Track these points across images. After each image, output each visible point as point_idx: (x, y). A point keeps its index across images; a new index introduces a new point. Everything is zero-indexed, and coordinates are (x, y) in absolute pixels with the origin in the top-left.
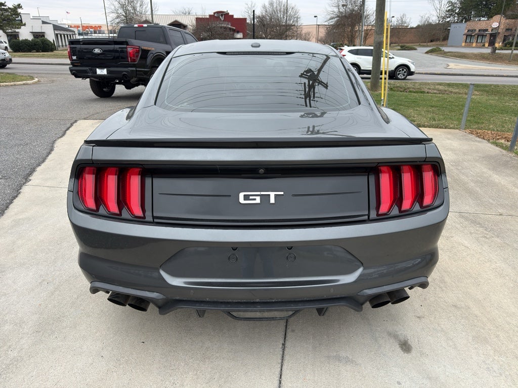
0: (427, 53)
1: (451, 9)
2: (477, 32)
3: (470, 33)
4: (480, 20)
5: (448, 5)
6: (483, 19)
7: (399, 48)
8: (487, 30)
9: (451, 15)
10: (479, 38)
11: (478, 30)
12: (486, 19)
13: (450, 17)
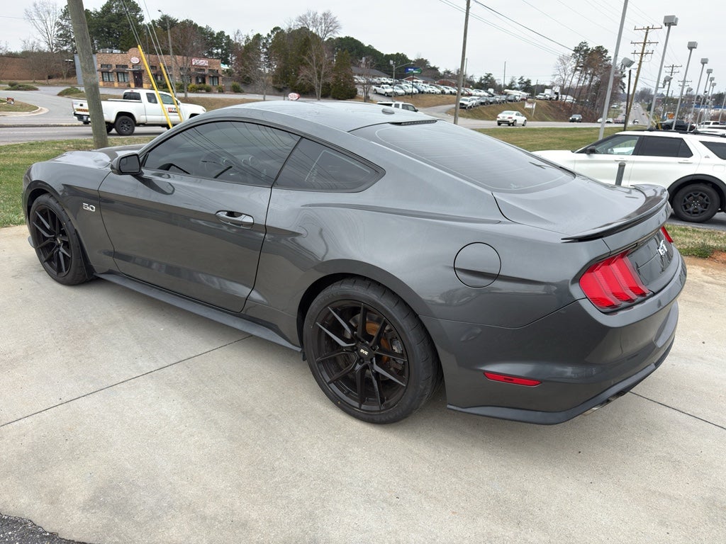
0: (60, 94)
1: (64, 35)
2: (114, 67)
3: (105, 69)
4: (112, 52)
5: (56, 29)
6: (115, 51)
7: (8, 86)
8: (126, 66)
9: (66, 42)
10: (120, 76)
11: (114, 65)
12: (119, 52)
13: (65, 45)
